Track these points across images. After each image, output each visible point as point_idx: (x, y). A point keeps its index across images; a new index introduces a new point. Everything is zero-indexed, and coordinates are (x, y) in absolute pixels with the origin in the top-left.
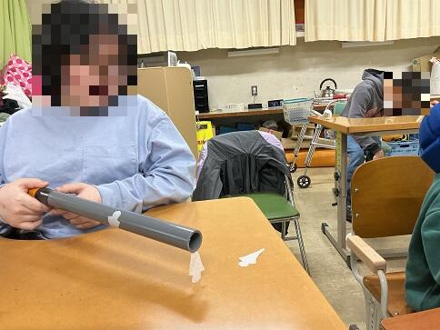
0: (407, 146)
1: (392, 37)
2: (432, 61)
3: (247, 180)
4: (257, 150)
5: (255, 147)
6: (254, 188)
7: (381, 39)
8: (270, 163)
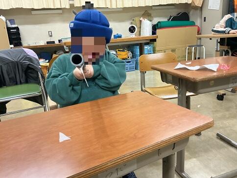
0: (130, 62)
1: (120, 6)
2: (141, 19)
3: (18, 77)
4: (21, 59)
5: (21, 58)
6: (22, 81)
7: (114, 6)
8: (30, 66)
